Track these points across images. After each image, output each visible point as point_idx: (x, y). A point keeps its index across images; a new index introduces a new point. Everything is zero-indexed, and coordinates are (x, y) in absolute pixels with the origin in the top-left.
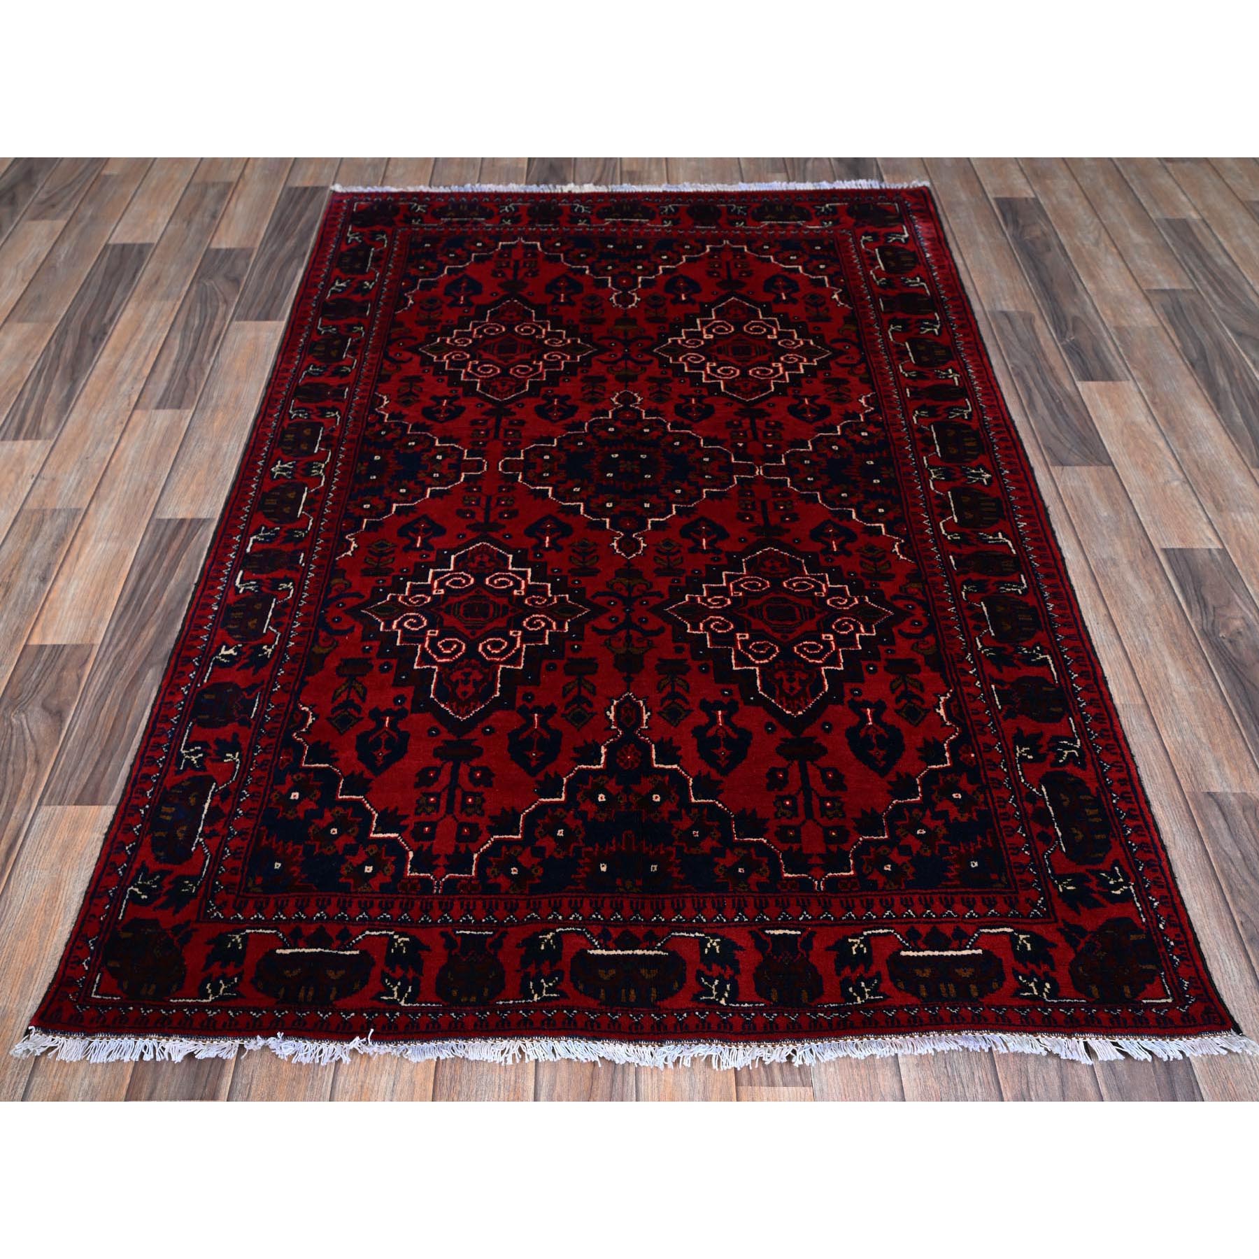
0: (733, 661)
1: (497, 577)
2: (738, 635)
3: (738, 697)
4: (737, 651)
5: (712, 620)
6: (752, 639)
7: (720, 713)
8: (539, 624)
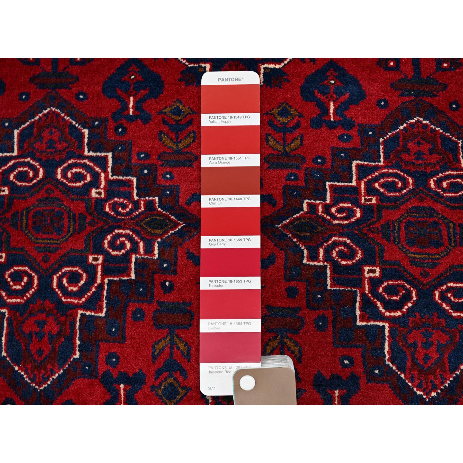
0: (358, 312)
1: (70, 167)
2: (367, 268)
3: (360, 370)
4: (363, 295)
5: (336, 244)
6: (384, 277)
7: (337, 392)
8: (123, 246)
